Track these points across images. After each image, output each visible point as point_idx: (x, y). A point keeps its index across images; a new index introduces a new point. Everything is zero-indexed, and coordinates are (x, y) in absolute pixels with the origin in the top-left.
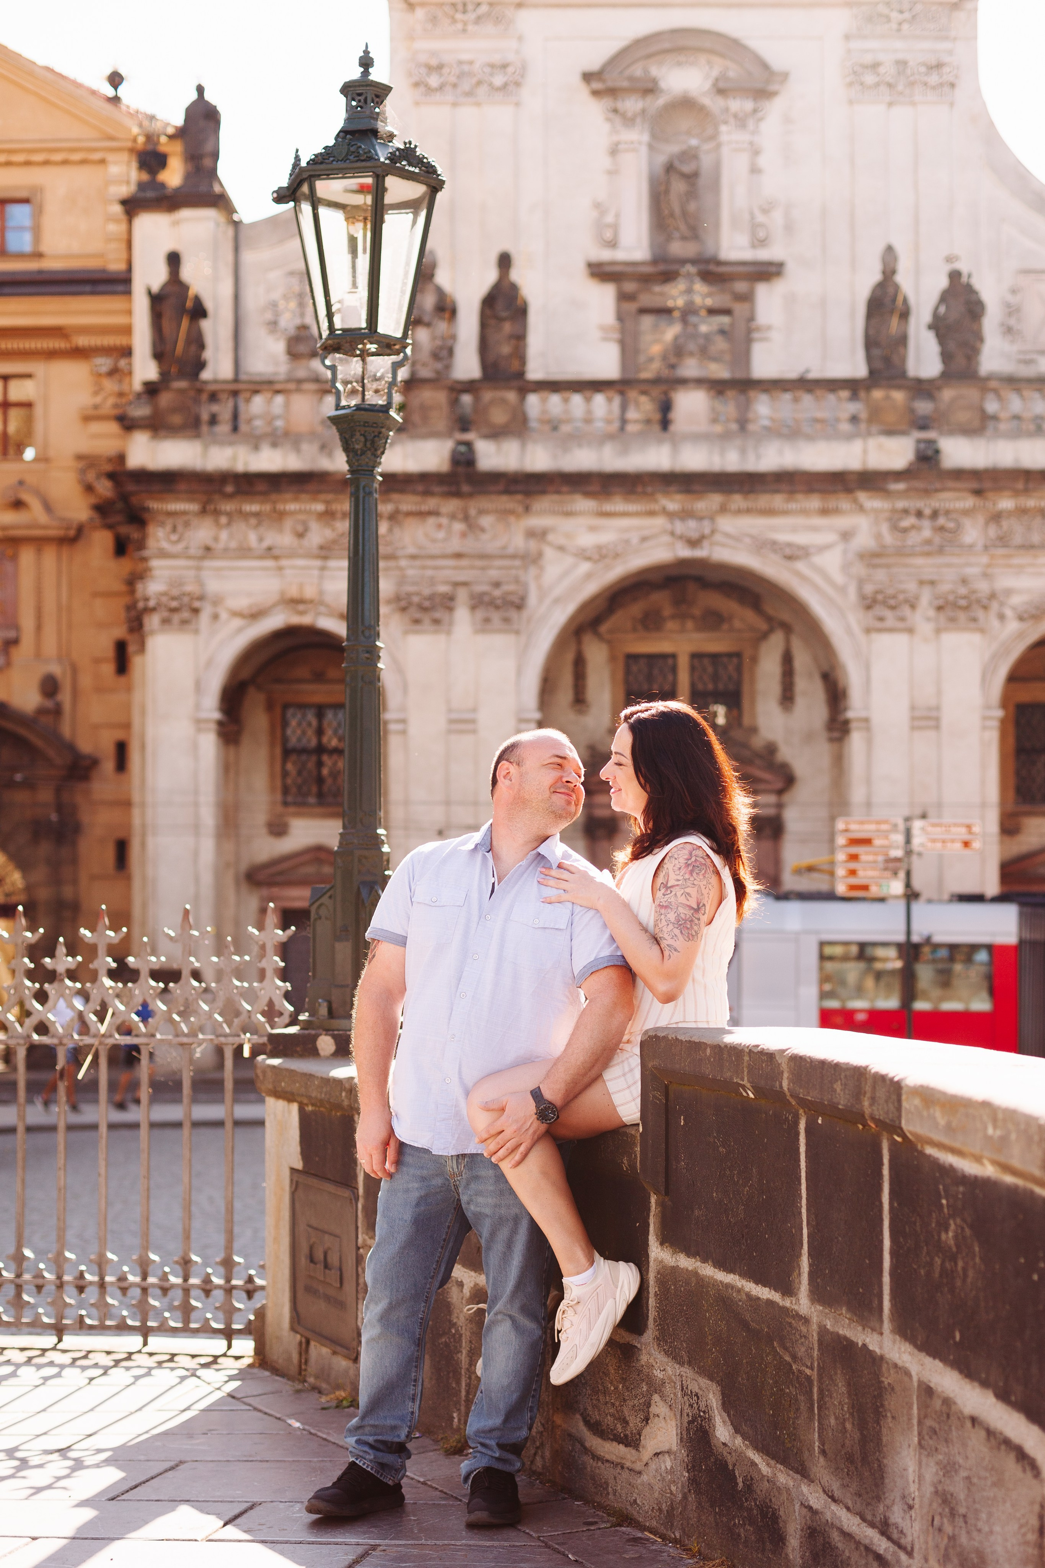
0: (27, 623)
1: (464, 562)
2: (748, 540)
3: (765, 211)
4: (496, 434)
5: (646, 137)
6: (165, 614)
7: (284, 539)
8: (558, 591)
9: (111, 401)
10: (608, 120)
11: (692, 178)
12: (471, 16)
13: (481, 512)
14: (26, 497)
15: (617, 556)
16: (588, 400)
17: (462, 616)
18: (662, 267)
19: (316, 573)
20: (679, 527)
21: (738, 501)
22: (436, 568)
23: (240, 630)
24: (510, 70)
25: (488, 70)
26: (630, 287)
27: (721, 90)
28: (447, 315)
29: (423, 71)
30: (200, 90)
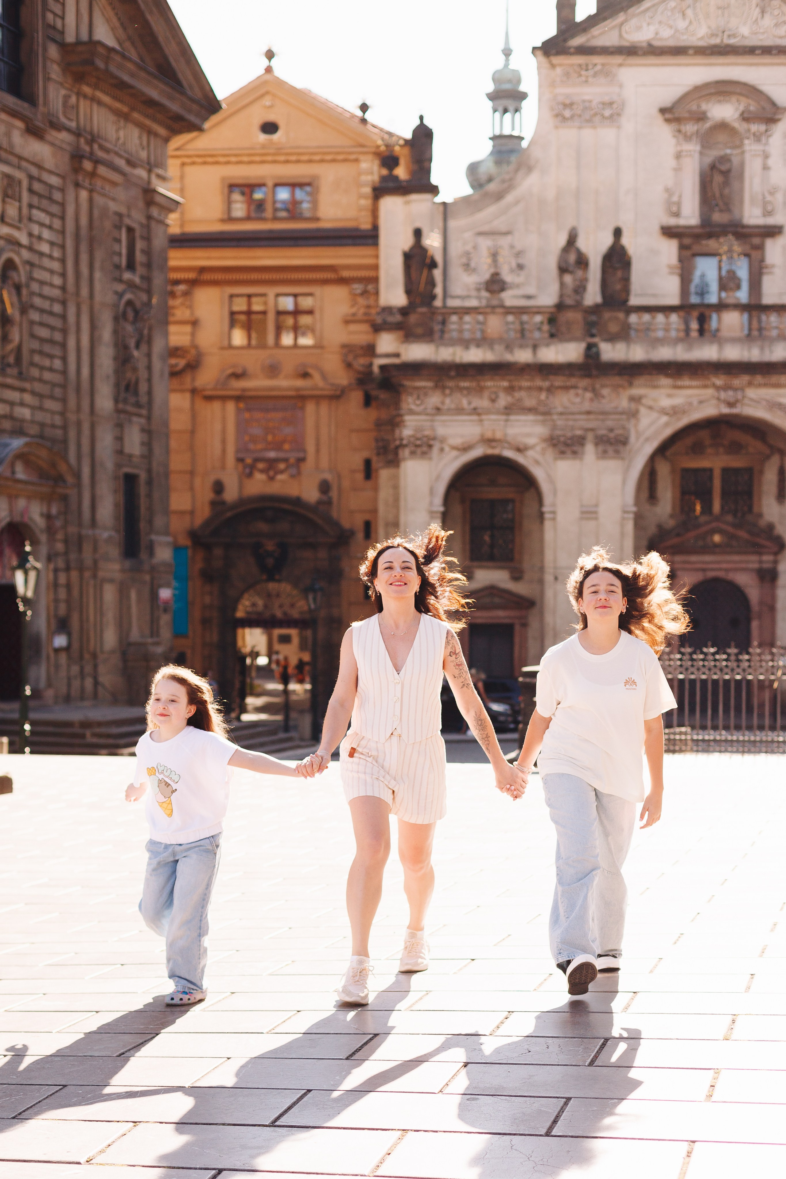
0: (311, 448)
1: (592, 417)
2: (764, 403)
3: (771, 193)
4: (612, 339)
5: (698, 148)
6: (413, 448)
7: (483, 403)
8: (648, 433)
9: (362, 311)
10: (674, 136)
11: (726, 174)
12: (591, 72)
13: (603, 386)
14: (310, 371)
15: (684, 412)
16: (667, 317)
17: (590, 449)
18: (708, 230)
19: (502, 423)
20: (723, 395)
21: (759, 379)
22: (575, 420)
23: (456, 458)
24: (615, 106)
25: (601, 106)
26: (687, 241)
27: (746, 117)
28: (583, 266)
29: (561, 107)
30: (421, 118)
